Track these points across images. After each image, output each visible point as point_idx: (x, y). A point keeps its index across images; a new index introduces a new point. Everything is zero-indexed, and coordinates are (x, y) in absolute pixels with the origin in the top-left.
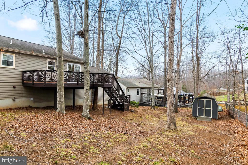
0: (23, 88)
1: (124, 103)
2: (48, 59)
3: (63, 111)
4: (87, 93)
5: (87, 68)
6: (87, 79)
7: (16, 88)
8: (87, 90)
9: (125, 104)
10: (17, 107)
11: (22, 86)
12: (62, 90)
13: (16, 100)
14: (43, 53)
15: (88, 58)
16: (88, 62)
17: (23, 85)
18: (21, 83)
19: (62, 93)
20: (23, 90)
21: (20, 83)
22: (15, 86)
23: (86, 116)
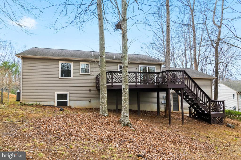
0: (97, 91)
1: (210, 112)
2: (118, 64)
3: (104, 113)
4: (124, 93)
5: (123, 63)
6: (124, 76)
7: (91, 91)
8: (124, 89)
9: (212, 113)
10: (92, 107)
11: (96, 90)
12: (103, 90)
13: (91, 101)
14: (114, 59)
15: (125, 51)
16: (124, 56)
17: (97, 88)
18: (96, 87)
19: (103, 93)
20: (97, 93)
21: (94, 87)
22: (91, 90)
23: (123, 121)
